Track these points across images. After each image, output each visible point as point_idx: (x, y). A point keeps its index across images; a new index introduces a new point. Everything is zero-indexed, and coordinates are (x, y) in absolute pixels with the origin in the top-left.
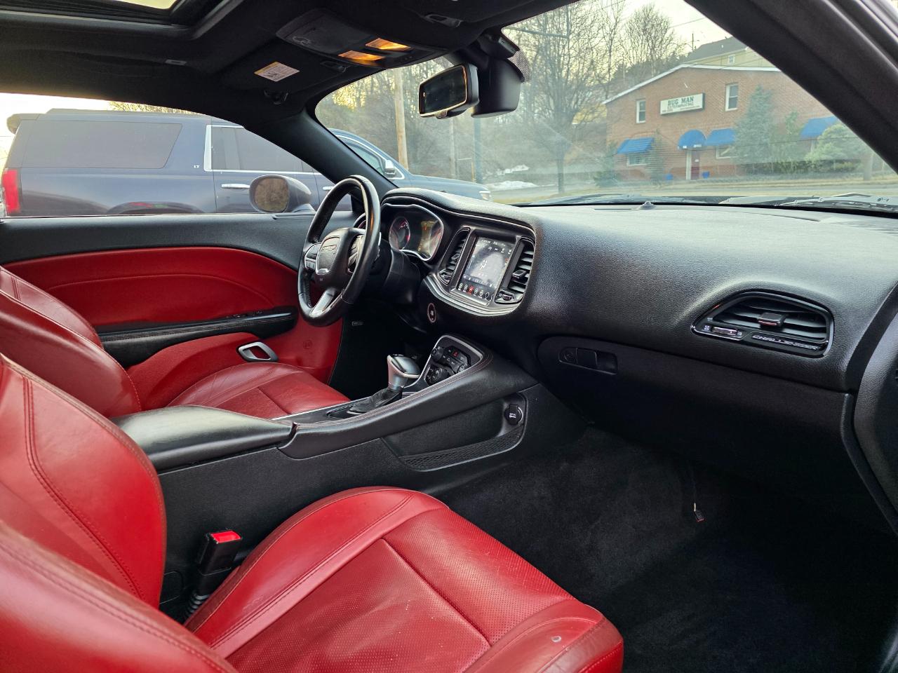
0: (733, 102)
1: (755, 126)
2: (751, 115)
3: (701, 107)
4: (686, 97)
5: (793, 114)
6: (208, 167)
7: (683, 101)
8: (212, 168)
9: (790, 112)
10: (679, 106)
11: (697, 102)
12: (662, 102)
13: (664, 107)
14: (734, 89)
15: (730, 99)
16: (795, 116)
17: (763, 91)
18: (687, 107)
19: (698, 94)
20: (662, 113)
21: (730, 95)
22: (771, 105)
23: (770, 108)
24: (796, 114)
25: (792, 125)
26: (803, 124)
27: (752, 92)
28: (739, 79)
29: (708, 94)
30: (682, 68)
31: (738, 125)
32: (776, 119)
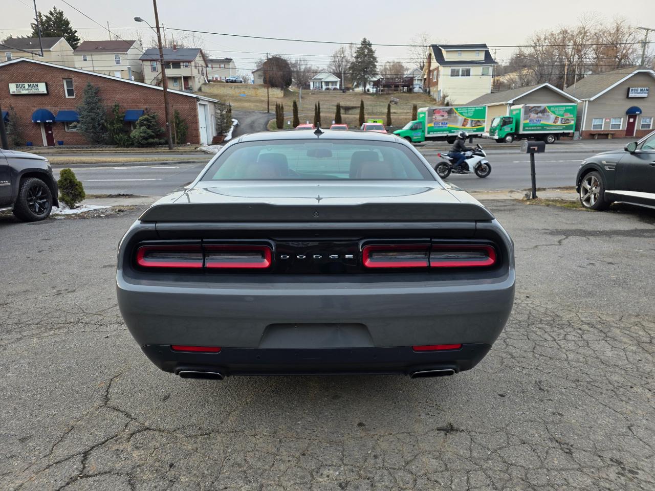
0: (70, 92)
2: (88, 103)
3: (45, 92)
4: (32, 84)
5: (116, 106)
7: (30, 86)
9: (114, 104)
10: (26, 90)
11: (42, 88)
12: (10, 84)
13: (13, 88)
14: (69, 83)
15: (68, 90)
16: (117, 108)
17: (93, 87)
18: (33, 91)
19: (40, 82)
20: (11, 93)
21: (67, 87)
22: (100, 98)
23: (101, 101)
24: (118, 106)
25: (117, 113)
26: (123, 113)
27: (85, 87)
28: (72, 76)
29: (50, 83)
30: (23, 61)
31: (80, 109)
32: (106, 108)
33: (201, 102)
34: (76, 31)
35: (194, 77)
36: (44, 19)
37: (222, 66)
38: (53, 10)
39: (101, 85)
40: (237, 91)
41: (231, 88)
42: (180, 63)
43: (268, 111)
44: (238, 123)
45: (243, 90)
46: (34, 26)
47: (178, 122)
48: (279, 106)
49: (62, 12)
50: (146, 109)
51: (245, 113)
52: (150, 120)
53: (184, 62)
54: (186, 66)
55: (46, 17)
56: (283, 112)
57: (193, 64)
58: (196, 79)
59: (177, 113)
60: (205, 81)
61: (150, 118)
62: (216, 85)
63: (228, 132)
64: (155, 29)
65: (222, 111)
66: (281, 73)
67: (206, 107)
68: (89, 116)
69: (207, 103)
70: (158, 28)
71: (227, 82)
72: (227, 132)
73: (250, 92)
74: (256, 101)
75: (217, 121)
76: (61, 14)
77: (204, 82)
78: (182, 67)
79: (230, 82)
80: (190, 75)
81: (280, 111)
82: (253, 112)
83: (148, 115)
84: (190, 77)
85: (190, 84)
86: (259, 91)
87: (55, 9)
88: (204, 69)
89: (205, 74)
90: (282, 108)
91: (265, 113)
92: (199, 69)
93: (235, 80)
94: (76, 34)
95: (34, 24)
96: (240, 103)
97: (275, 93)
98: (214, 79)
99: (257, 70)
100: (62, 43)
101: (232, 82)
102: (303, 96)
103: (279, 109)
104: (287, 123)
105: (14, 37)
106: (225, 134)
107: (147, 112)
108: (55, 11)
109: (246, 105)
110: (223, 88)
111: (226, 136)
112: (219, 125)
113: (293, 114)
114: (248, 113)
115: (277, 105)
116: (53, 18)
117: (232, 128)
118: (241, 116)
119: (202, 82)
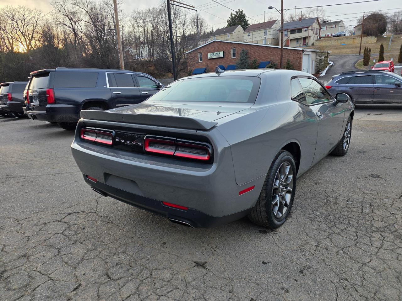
0: (234, 55)
1: (243, 64)
2: (241, 60)
3: (223, 56)
4: (217, 52)
5: (255, 60)
6: (108, 87)
7: (216, 54)
8: (109, 87)
9: (254, 59)
10: (215, 56)
11: (221, 54)
12: (208, 54)
13: (209, 56)
14: (234, 50)
15: (233, 54)
16: (255, 61)
17: (245, 51)
18: (217, 56)
19: (221, 51)
20: (208, 58)
21: (233, 52)
22: (247, 57)
23: (247, 58)
24: (256, 60)
25: (255, 64)
26: (258, 64)
27: (241, 51)
28: (235, 46)
29: (225, 51)
30: (215, 41)
31: (237, 64)
32: (250, 62)
33: (305, 53)
34: (248, 20)
35: (310, 37)
36: (234, 16)
37: (334, 26)
38: (238, 11)
39: (248, 49)
40: (339, 42)
41: (335, 40)
42: (302, 29)
43: (360, 54)
44: (333, 64)
45: (344, 41)
46: (228, 21)
47: (288, 67)
48: (367, 49)
49: (243, 11)
50: (271, 61)
51: (341, 56)
52: (272, 67)
53: (304, 28)
54: (305, 30)
55: (235, 15)
56: (370, 53)
57: (310, 28)
58: (312, 38)
59: (288, 61)
60: (318, 38)
61: (272, 66)
62: (324, 40)
63: (324, 70)
64: (281, 12)
65: (321, 57)
66: (377, 25)
67: (309, 55)
68: (241, 67)
69: (310, 53)
70: (282, 10)
71: (334, 36)
72: (322, 71)
73: (350, 42)
74: (353, 47)
75: (316, 64)
76: (242, 12)
77: (316, 39)
78: (303, 31)
79: (336, 36)
80: (307, 36)
81: (367, 53)
82: (348, 55)
83: (271, 64)
84: (307, 37)
85: (307, 41)
86: (356, 40)
87: (239, 9)
88: (318, 30)
89: (318, 34)
90: (370, 50)
91: (357, 55)
92: (314, 31)
93: (340, 35)
94: (248, 22)
95: (229, 20)
96: (339, 51)
97: (369, 40)
98: (327, 36)
99: (358, 26)
100: (240, 28)
101: (338, 36)
102: (393, 40)
103: (367, 52)
104: (373, 61)
105: (220, 28)
106: (321, 72)
107: (271, 62)
108: (239, 11)
109: (344, 51)
110: (329, 42)
111: (321, 73)
112: (317, 67)
113: (379, 54)
114: (343, 57)
115: (365, 49)
116: (237, 15)
117: (328, 67)
118: (337, 59)
119: (315, 39)
